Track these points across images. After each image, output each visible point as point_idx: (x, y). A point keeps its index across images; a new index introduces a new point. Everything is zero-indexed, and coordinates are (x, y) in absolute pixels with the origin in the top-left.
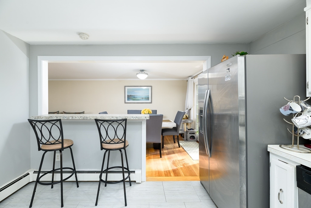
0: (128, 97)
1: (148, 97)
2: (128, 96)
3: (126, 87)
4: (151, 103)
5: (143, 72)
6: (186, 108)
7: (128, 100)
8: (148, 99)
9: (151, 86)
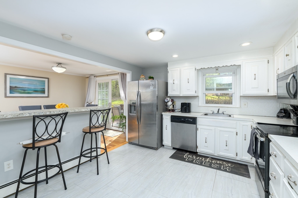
0: (10, 89)
1: (43, 90)
2: (10, 87)
3: (7, 76)
4: (48, 97)
5: (60, 65)
6: (86, 102)
7: (10, 93)
8: (43, 92)
9: (48, 78)
